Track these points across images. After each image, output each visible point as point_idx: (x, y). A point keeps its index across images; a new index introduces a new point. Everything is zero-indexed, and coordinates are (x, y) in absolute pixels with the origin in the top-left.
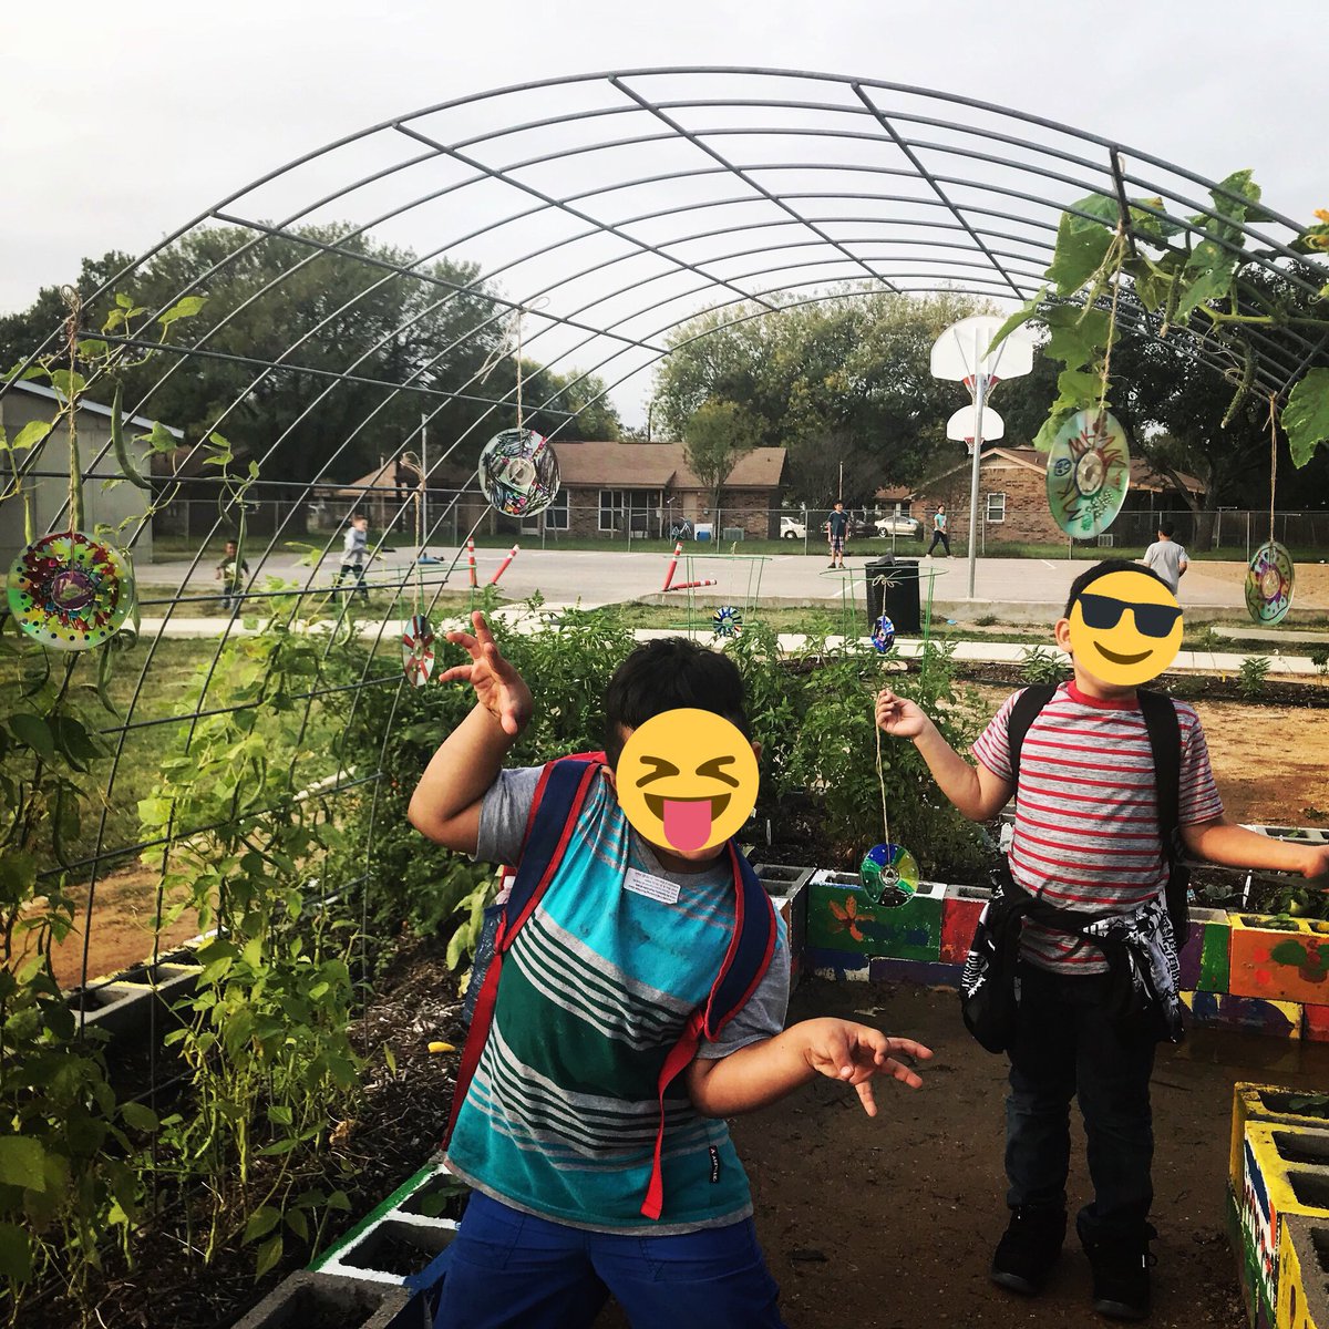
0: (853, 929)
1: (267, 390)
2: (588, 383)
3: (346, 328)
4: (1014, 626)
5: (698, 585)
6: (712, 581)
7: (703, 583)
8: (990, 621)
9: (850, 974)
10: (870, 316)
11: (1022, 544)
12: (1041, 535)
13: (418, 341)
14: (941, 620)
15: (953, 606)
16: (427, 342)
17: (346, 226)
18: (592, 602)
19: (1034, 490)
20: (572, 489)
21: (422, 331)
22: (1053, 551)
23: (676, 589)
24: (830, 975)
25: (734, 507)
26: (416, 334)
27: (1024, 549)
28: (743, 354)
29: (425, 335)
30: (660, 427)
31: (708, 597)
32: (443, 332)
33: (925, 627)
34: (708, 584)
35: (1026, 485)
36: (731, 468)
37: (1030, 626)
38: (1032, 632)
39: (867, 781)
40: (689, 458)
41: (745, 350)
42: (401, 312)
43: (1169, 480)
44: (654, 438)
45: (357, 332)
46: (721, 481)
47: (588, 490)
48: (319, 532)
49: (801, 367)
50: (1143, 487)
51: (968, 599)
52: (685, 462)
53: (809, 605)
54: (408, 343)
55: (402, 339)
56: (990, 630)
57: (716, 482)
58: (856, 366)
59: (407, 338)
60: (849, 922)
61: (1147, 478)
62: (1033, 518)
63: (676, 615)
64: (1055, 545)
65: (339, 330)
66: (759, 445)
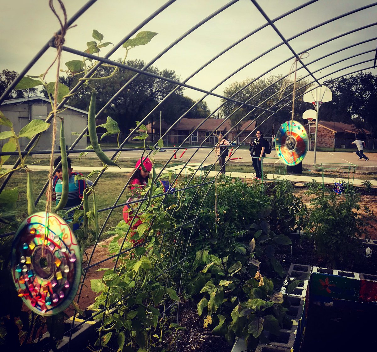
0: (327, 288)
1: (118, 104)
2: (202, 103)
3: (139, 88)
4: (327, 172)
5: (237, 159)
6: (241, 158)
7: (239, 158)
8: (320, 170)
9: (326, 304)
10: (279, 85)
11: (320, 147)
12: (325, 145)
13: (158, 91)
14: (307, 170)
15: (310, 166)
16: (161, 91)
17: (140, 60)
18: (208, 163)
19: (324, 133)
20: (199, 131)
21: (159, 88)
22: (329, 149)
23: (231, 160)
24: (319, 303)
25: (242, 136)
26: (158, 89)
27: (322, 149)
28: (244, 95)
29: (160, 89)
30: (222, 114)
31: (240, 162)
32: (165, 89)
33: (303, 172)
34: (240, 158)
35: (321, 131)
36: (242, 126)
37: (332, 172)
38: (333, 174)
39: (333, 238)
40: (230, 123)
41: (245, 94)
42: (154, 83)
43: (360, 130)
44: (220, 117)
45: (142, 88)
46: (239, 129)
47: (203, 131)
48: (130, 142)
49: (260, 99)
50: (353, 132)
51: (314, 164)
52: (229, 124)
53: (269, 165)
54: (155, 92)
55: (154, 91)
56: (321, 173)
57: (238, 129)
58: (275, 99)
59: (155, 90)
60: (326, 286)
61: (355, 130)
62: (323, 140)
63: (232, 167)
64: (330, 148)
65: (137, 88)
66: (249, 120)
